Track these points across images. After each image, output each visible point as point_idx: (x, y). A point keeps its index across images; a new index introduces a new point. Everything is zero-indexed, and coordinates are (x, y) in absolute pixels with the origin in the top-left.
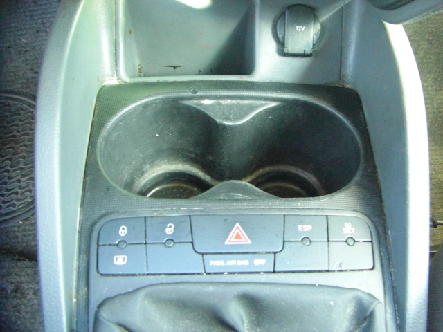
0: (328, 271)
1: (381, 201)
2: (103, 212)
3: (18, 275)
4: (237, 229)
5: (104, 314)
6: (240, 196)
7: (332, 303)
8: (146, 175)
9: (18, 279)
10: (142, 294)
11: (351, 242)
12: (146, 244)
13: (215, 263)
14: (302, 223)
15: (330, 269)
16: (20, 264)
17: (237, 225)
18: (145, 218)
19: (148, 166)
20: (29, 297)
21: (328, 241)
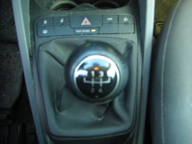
0: (118, 33)
1: (139, 10)
2: (38, 16)
3: (7, 50)
4: (86, 19)
5: (41, 48)
6: (87, 9)
7: (118, 43)
8: (53, 5)
9: (8, 51)
10: (53, 42)
11: (127, 24)
12: (54, 26)
13: (78, 31)
14: (109, 17)
15: (119, 32)
16: (8, 45)
17: (86, 18)
18: (53, 18)
19: (54, 2)
20: (12, 58)
21: (118, 23)
